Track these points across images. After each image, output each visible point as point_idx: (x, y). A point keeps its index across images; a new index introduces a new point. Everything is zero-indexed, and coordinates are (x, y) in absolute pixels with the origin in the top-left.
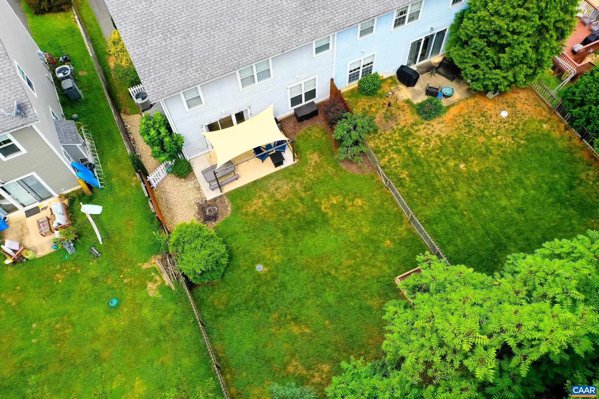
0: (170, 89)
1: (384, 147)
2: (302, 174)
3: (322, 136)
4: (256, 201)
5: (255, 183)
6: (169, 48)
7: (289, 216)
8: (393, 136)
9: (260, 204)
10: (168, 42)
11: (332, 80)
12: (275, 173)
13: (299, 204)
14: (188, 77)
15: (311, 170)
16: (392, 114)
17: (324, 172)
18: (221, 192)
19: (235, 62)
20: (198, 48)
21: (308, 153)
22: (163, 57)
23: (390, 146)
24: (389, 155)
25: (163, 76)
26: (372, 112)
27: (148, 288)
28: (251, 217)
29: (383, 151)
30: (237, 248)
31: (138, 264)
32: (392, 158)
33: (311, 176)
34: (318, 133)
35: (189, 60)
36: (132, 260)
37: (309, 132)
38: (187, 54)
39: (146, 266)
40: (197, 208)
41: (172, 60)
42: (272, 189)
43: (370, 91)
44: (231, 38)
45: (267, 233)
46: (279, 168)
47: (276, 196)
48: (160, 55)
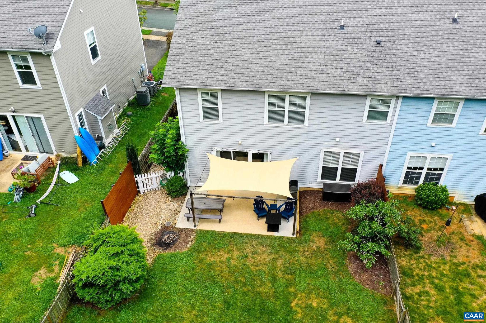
0: (187, 81)
1: (421, 273)
2: (294, 252)
3: (343, 224)
4: (222, 253)
5: (234, 235)
6: (210, 48)
7: (245, 289)
8: (439, 267)
9: (224, 259)
10: (212, 43)
11: (381, 166)
12: (263, 236)
13: (268, 283)
14: (211, 77)
15: (307, 253)
16: (449, 242)
17: (321, 263)
18: (195, 226)
19: (266, 81)
20: (237, 57)
21: (314, 234)
22: (199, 53)
23: (430, 277)
24: (424, 287)
25: (188, 68)
26: (423, 228)
27: (37, 273)
28: (204, 267)
29: (416, 277)
30: (162, 290)
31: (54, 245)
32: (427, 293)
33: (303, 260)
34: (339, 219)
35: (221, 64)
36: (53, 237)
37: (329, 214)
38: (223, 59)
39: (59, 251)
40: (160, 228)
41: (206, 58)
42: (249, 250)
43: (428, 202)
44: (275, 60)
45: (206, 293)
46: (271, 234)
47: (248, 260)
48: (197, 51)
